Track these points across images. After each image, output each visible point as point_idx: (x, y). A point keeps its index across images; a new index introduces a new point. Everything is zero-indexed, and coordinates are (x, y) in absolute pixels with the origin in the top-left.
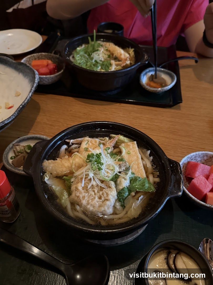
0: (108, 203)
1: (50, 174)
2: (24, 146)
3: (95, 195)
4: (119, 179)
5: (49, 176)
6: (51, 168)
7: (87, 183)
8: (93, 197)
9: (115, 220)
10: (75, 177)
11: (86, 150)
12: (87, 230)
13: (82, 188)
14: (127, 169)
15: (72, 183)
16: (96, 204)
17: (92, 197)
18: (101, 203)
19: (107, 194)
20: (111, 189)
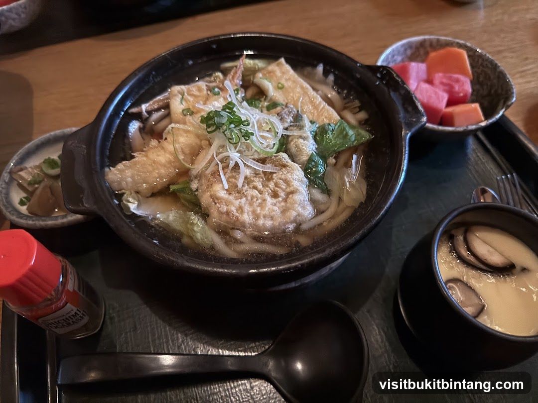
0: (297, 197)
1: (133, 194)
2: (36, 167)
3: (260, 194)
4: (292, 143)
5: (134, 198)
6: (129, 179)
7: (230, 177)
8: (260, 201)
9: (324, 224)
10: (196, 177)
11: (189, 112)
12: (289, 269)
13: (225, 192)
14: (297, 118)
15: (196, 193)
16: (274, 211)
17: (257, 200)
18: (283, 204)
19: (286, 182)
20: (288, 168)
